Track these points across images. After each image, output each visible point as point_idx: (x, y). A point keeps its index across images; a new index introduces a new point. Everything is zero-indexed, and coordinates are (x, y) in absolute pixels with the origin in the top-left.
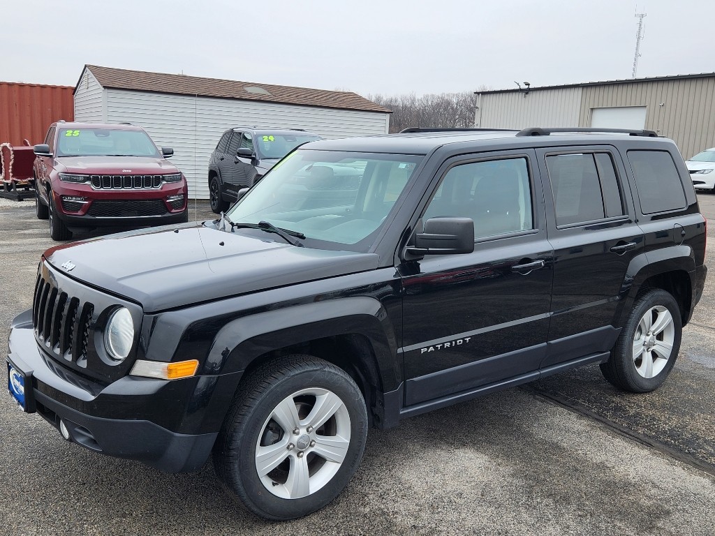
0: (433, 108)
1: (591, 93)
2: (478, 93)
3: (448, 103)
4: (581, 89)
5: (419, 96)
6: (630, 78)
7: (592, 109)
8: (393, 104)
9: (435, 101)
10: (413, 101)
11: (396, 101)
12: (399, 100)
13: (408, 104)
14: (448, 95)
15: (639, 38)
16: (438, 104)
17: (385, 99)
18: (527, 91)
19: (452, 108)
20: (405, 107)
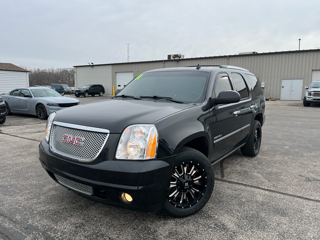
0: (61, 73)
1: (115, 66)
2: (75, 67)
3: (67, 71)
4: (111, 66)
5: (55, 69)
6: (127, 62)
7: (116, 72)
8: (45, 71)
9: (62, 70)
10: (53, 71)
11: (46, 71)
12: (47, 70)
13: (51, 72)
14: (66, 68)
15: (128, 51)
16: (63, 72)
17: (41, 70)
18: (93, 66)
19: (68, 73)
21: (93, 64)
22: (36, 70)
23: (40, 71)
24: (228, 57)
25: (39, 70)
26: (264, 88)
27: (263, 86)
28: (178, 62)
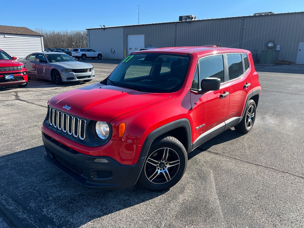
1: (127, 28)
2: (87, 29)
3: (80, 34)
4: (122, 28)
7: (127, 35)
8: (59, 34)
9: (75, 33)
10: (67, 33)
12: (62, 33)
14: (79, 31)
16: (76, 34)
18: (105, 29)
19: (82, 36)
20: (64, 35)
21: (105, 26)
22: (52, 32)
23: (55, 34)
24: (243, 18)
25: (54, 32)
26: (279, 51)
27: (278, 49)
28: (190, 23)
